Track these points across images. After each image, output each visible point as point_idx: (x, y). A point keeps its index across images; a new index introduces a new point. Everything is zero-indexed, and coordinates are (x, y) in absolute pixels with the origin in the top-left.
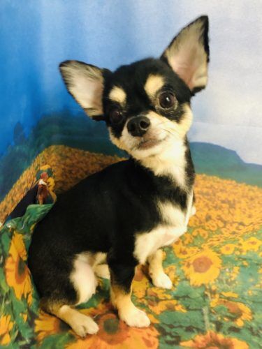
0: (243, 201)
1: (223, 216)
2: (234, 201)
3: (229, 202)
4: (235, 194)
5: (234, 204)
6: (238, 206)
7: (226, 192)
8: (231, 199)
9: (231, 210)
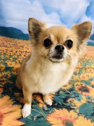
0: (25, 45)
1: (21, 51)
2: (23, 45)
3: (22, 46)
4: (23, 43)
5: (23, 46)
6: (24, 47)
7: (20, 43)
8: (22, 45)
9: (23, 48)
